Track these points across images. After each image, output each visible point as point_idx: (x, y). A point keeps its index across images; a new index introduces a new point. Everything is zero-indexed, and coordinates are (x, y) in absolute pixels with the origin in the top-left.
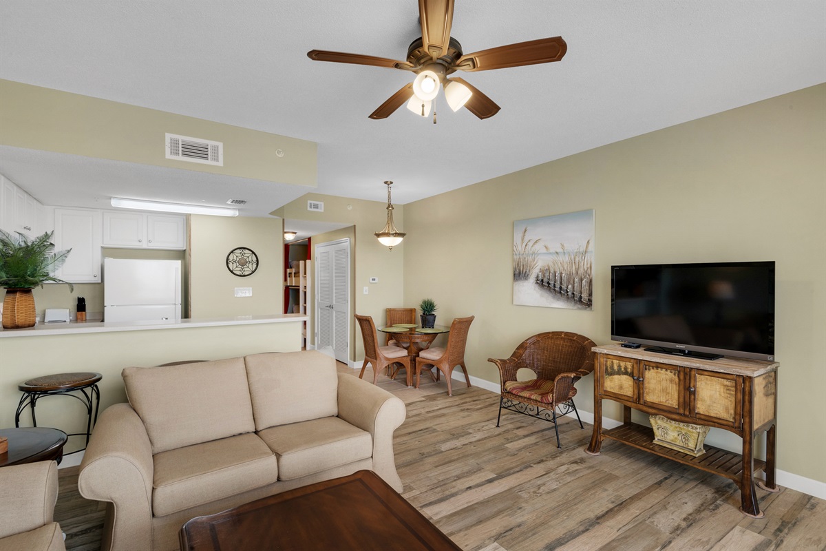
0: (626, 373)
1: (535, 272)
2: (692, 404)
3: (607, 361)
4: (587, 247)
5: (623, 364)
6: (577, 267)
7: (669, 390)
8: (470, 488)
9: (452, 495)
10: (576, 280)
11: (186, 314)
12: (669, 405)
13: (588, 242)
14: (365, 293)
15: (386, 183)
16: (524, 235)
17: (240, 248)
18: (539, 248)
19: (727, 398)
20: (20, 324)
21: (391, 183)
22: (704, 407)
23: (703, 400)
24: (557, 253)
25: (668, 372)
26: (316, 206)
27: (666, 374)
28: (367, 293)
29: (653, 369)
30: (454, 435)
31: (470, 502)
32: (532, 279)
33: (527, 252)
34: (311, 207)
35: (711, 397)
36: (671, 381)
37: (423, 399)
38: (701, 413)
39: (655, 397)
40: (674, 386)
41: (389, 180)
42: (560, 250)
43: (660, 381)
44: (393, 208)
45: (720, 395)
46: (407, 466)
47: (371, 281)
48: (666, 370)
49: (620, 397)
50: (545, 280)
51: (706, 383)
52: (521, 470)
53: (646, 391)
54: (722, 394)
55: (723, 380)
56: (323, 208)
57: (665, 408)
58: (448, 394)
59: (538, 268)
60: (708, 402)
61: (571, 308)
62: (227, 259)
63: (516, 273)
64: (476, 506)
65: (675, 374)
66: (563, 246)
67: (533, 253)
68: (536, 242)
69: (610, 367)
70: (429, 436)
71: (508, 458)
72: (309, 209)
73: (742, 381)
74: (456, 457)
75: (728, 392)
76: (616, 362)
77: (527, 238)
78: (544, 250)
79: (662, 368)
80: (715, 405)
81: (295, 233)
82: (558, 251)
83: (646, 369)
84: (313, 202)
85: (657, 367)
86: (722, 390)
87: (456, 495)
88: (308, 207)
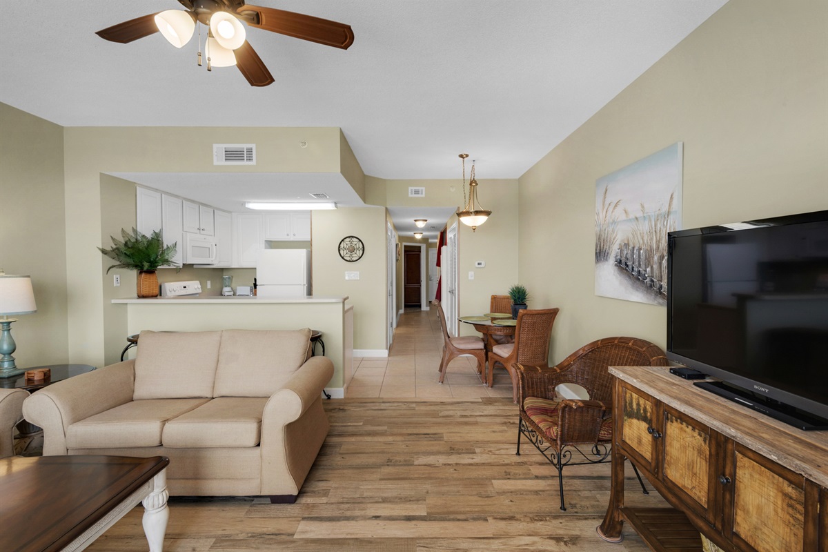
0: (645, 419)
1: (614, 251)
2: (727, 510)
3: (626, 393)
4: (670, 205)
5: (642, 401)
6: (658, 238)
7: (697, 469)
8: (377, 517)
9: (347, 519)
10: (656, 258)
11: (310, 293)
12: (696, 498)
13: (672, 196)
14: (470, 278)
15: (461, 156)
16: (605, 198)
17: (349, 237)
18: (619, 214)
19: (788, 524)
20: (145, 295)
21: (467, 156)
22: (747, 528)
23: (746, 512)
24: (637, 218)
25: (696, 434)
26: (417, 192)
27: (693, 436)
28: (473, 278)
29: (677, 421)
30: (452, 449)
31: (351, 534)
32: (612, 261)
33: (607, 221)
34: (412, 194)
35: (759, 508)
36: (700, 452)
37: (480, 400)
38: (743, 536)
39: (678, 475)
40: (704, 463)
41: (463, 153)
42: (639, 214)
43: (685, 447)
44: (477, 184)
45: (776, 512)
46: (358, 468)
47: (477, 266)
48: (694, 429)
49: (637, 457)
50: (623, 260)
51: (751, 475)
52: (466, 520)
53: (668, 458)
54: (780, 511)
55: (781, 479)
56: (424, 193)
57: (689, 501)
58: (513, 401)
59: (618, 242)
60: (754, 519)
61: (651, 302)
62: (339, 247)
63: (598, 251)
64: (351, 542)
65: (705, 441)
66: (643, 207)
67: (614, 222)
68: (616, 206)
69: (629, 404)
70: (425, 443)
71: (476, 498)
72: (410, 195)
73: (817, 496)
74: (416, 476)
75: (790, 510)
76: (635, 396)
77: (608, 201)
78: (623, 217)
79: (688, 424)
80: (765, 530)
81: (426, 221)
82: (638, 216)
83: (667, 419)
84: (414, 188)
85: (682, 421)
86: (779, 502)
87: (353, 520)
88: (410, 193)
